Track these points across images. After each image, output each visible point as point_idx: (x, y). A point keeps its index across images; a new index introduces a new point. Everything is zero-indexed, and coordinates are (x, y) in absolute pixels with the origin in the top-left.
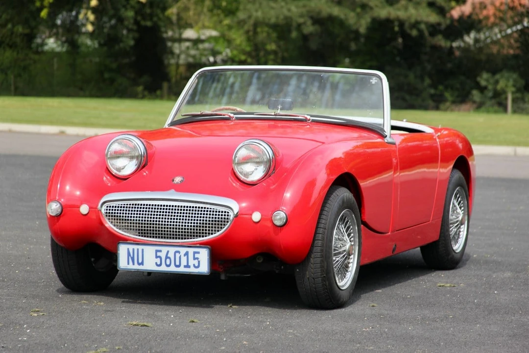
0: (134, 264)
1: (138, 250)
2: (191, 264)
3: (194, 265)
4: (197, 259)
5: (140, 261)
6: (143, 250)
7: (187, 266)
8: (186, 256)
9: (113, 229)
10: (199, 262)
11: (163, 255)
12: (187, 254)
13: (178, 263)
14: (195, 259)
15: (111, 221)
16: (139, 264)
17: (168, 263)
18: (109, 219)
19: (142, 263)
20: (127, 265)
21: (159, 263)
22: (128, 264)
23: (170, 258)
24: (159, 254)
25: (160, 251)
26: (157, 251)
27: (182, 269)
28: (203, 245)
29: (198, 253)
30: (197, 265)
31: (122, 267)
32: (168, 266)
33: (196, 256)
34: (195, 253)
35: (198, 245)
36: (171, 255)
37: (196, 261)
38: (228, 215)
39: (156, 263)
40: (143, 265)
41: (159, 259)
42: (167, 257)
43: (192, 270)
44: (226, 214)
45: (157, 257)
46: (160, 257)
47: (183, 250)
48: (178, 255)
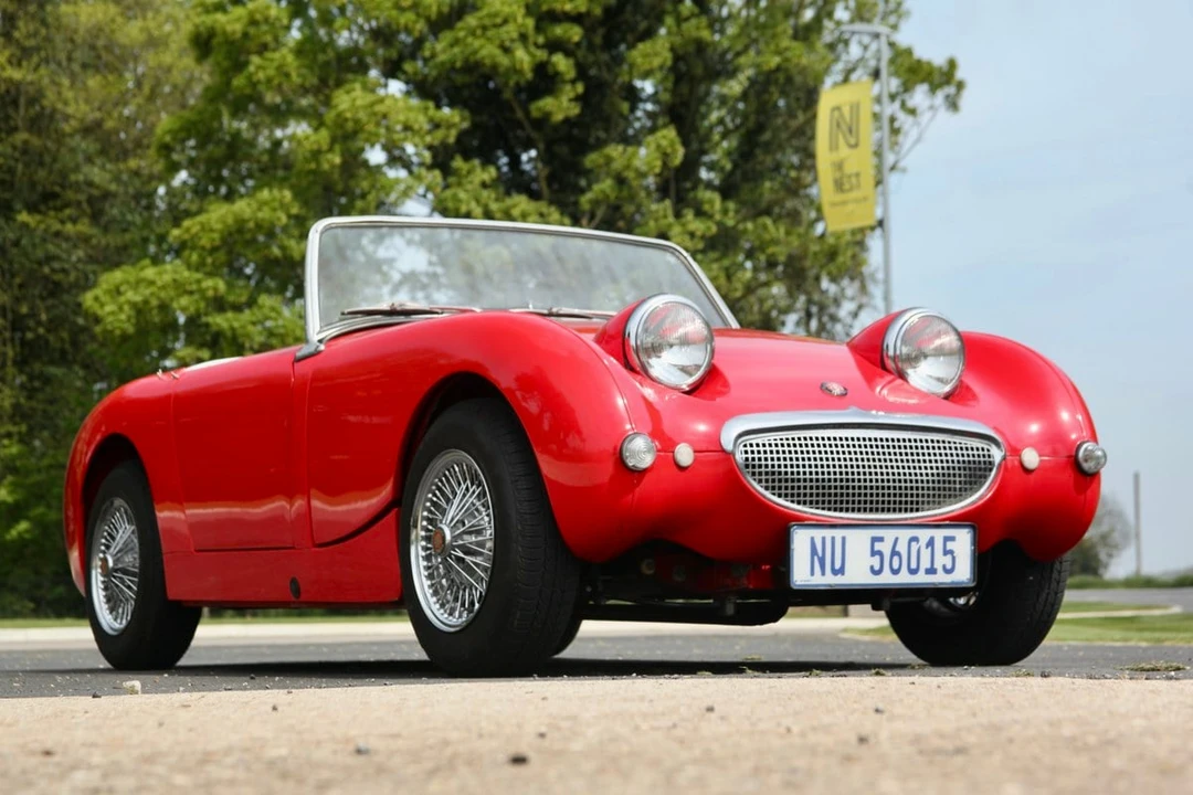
0: (823, 574)
1: (833, 538)
2: (938, 565)
3: (944, 567)
4: (951, 552)
5: (838, 565)
6: (844, 539)
7: (931, 571)
8: (930, 548)
9: (764, 497)
10: (954, 559)
11: (885, 548)
12: (931, 543)
13: (913, 566)
14: (946, 552)
15: (757, 477)
16: (835, 572)
17: (896, 566)
18: (754, 474)
19: (841, 571)
20: (809, 577)
21: (877, 568)
22: (812, 573)
23: (899, 554)
24: (878, 546)
25: (881, 539)
26: (875, 540)
27: (921, 579)
28: (957, 521)
29: (952, 539)
30: (949, 566)
31: (798, 583)
32: (895, 572)
33: (950, 545)
34: (947, 539)
35: (947, 522)
36: (902, 548)
37: (949, 557)
38: (989, 456)
39: (872, 567)
40: (843, 574)
41: (877, 558)
42: (894, 553)
43: (940, 579)
44: (986, 452)
45: (874, 553)
46: (880, 554)
47: (924, 535)
48: (914, 546)
